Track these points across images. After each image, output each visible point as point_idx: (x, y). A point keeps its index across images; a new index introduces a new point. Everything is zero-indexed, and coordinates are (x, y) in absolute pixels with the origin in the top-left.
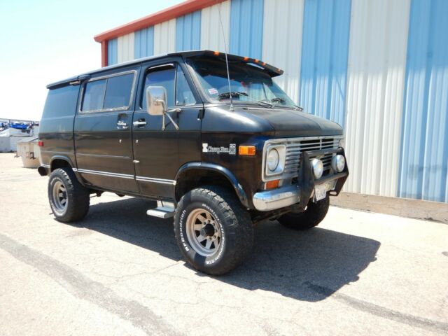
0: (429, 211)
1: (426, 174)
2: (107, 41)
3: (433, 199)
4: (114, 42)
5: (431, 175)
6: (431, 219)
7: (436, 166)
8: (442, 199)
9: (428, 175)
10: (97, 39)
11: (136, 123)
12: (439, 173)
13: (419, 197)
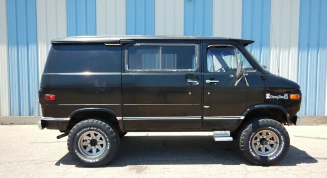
11: (208, 81)
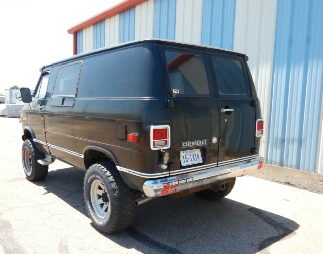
0: (288, 177)
1: (287, 145)
2: (76, 32)
3: (291, 167)
4: (81, 33)
5: (290, 146)
6: (288, 184)
7: (294, 138)
8: (298, 167)
9: (288, 146)
10: (69, 31)
12: (296, 145)
13: (281, 164)
